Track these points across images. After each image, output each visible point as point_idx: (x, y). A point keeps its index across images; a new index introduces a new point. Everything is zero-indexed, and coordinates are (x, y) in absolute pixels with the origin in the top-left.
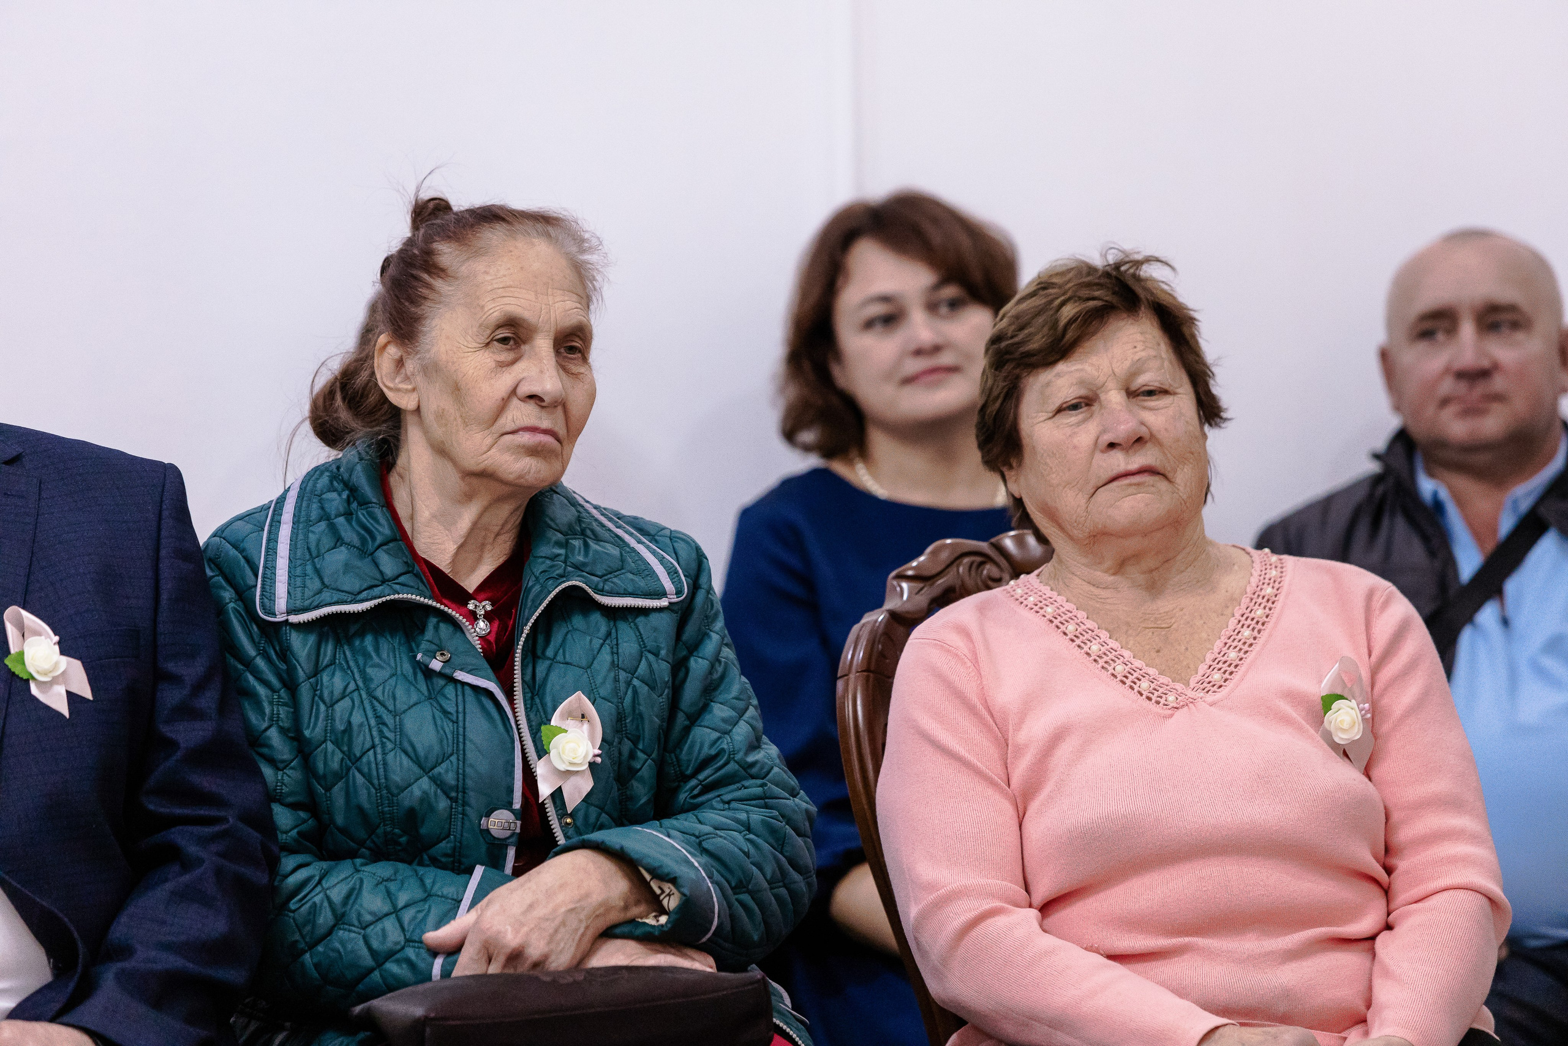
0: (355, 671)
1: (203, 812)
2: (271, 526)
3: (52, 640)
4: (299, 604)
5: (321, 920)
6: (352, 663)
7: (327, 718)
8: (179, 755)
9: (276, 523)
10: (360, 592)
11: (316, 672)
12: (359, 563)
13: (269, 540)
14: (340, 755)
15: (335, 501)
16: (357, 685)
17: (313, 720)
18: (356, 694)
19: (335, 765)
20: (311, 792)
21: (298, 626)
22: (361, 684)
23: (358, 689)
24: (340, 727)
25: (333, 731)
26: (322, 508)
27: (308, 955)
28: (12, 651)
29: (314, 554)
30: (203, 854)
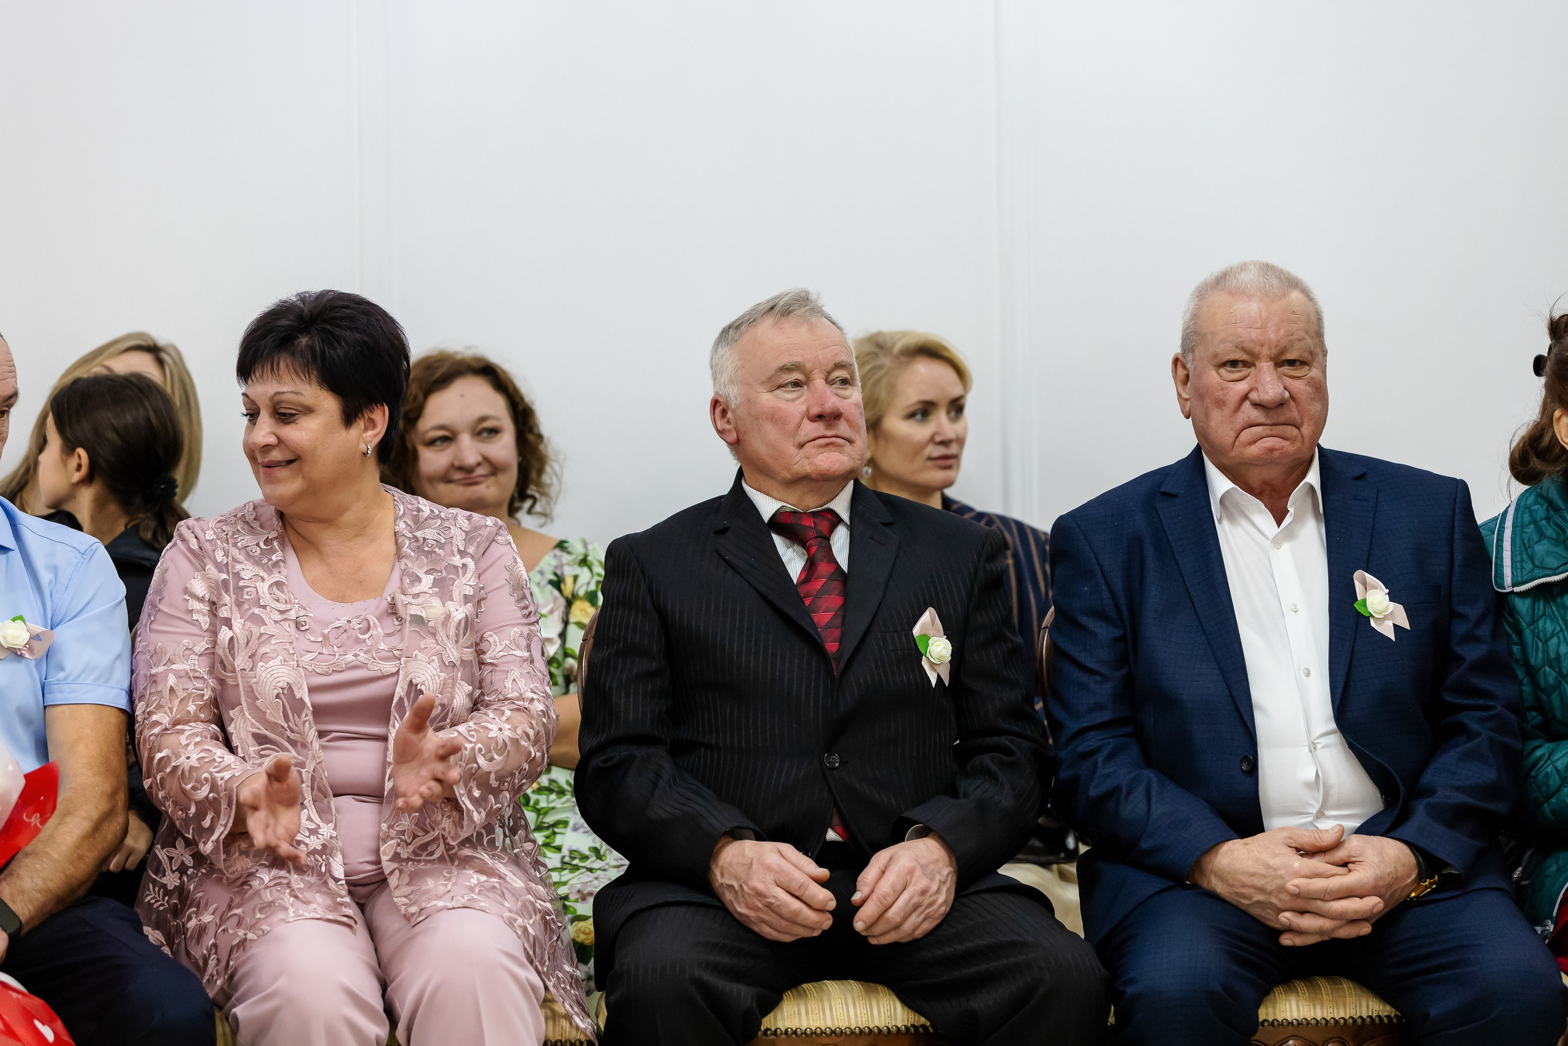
0: (1559, 618)
1: (1481, 702)
2: (1499, 530)
3: (1384, 591)
4: (1519, 579)
5: (1551, 782)
6: (1557, 614)
7: (1543, 651)
8: (1465, 666)
9: (1502, 528)
10: (1557, 568)
11: (1534, 621)
12: (1555, 549)
13: (1498, 540)
14: (1555, 674)
15: (1540, 511)
16: (1561, 628)
17: (1534, 653)
18: (1561, 634)
19: (1551, 681)
20: (1538, 699)
21: (1521, 595)
22: (1564, 627)
23: (1562, 630)
24: (1552, 655)
25: (1548, 660)
26: (1531, 516)
27: (1546, 805)
28: (1359, 599)
29: (1527, 546)
30: (1480, 729)
